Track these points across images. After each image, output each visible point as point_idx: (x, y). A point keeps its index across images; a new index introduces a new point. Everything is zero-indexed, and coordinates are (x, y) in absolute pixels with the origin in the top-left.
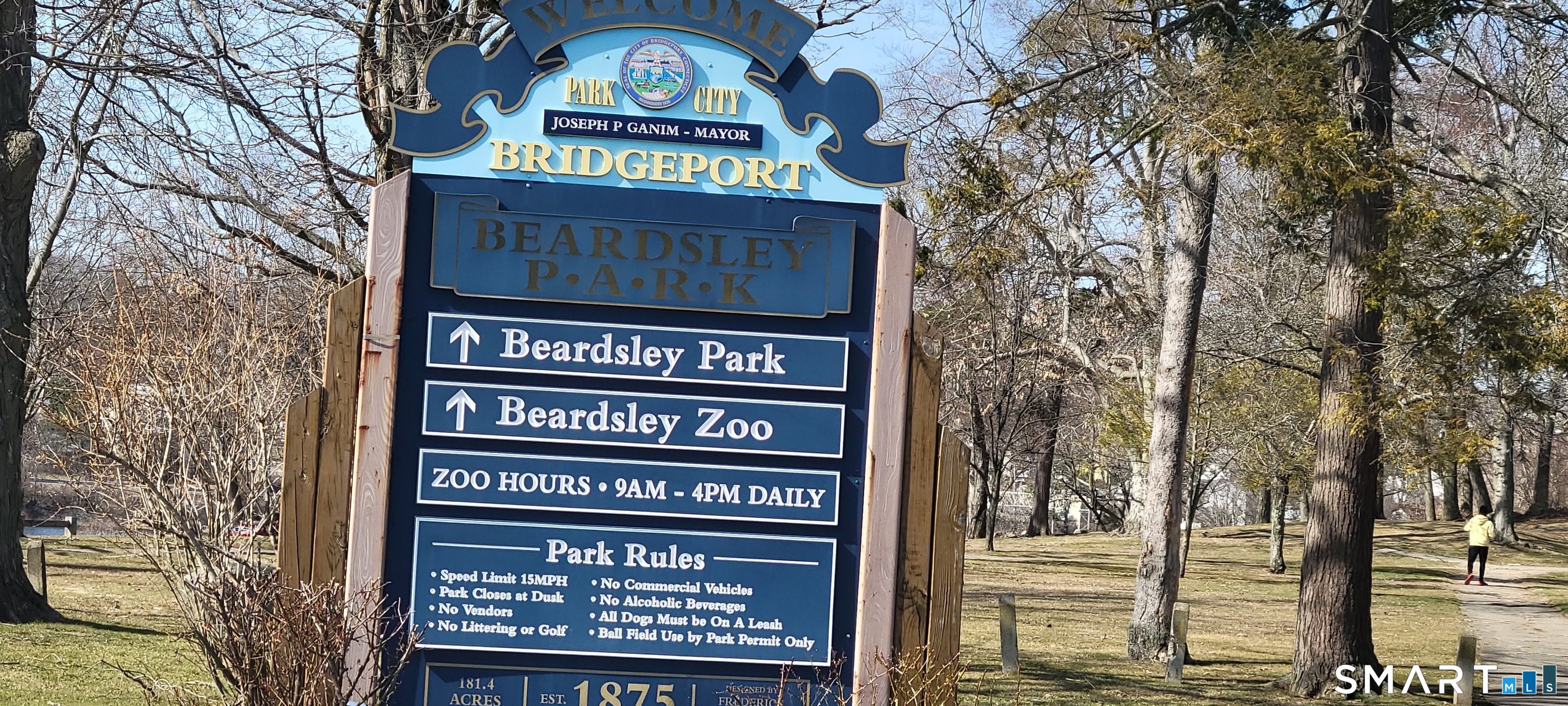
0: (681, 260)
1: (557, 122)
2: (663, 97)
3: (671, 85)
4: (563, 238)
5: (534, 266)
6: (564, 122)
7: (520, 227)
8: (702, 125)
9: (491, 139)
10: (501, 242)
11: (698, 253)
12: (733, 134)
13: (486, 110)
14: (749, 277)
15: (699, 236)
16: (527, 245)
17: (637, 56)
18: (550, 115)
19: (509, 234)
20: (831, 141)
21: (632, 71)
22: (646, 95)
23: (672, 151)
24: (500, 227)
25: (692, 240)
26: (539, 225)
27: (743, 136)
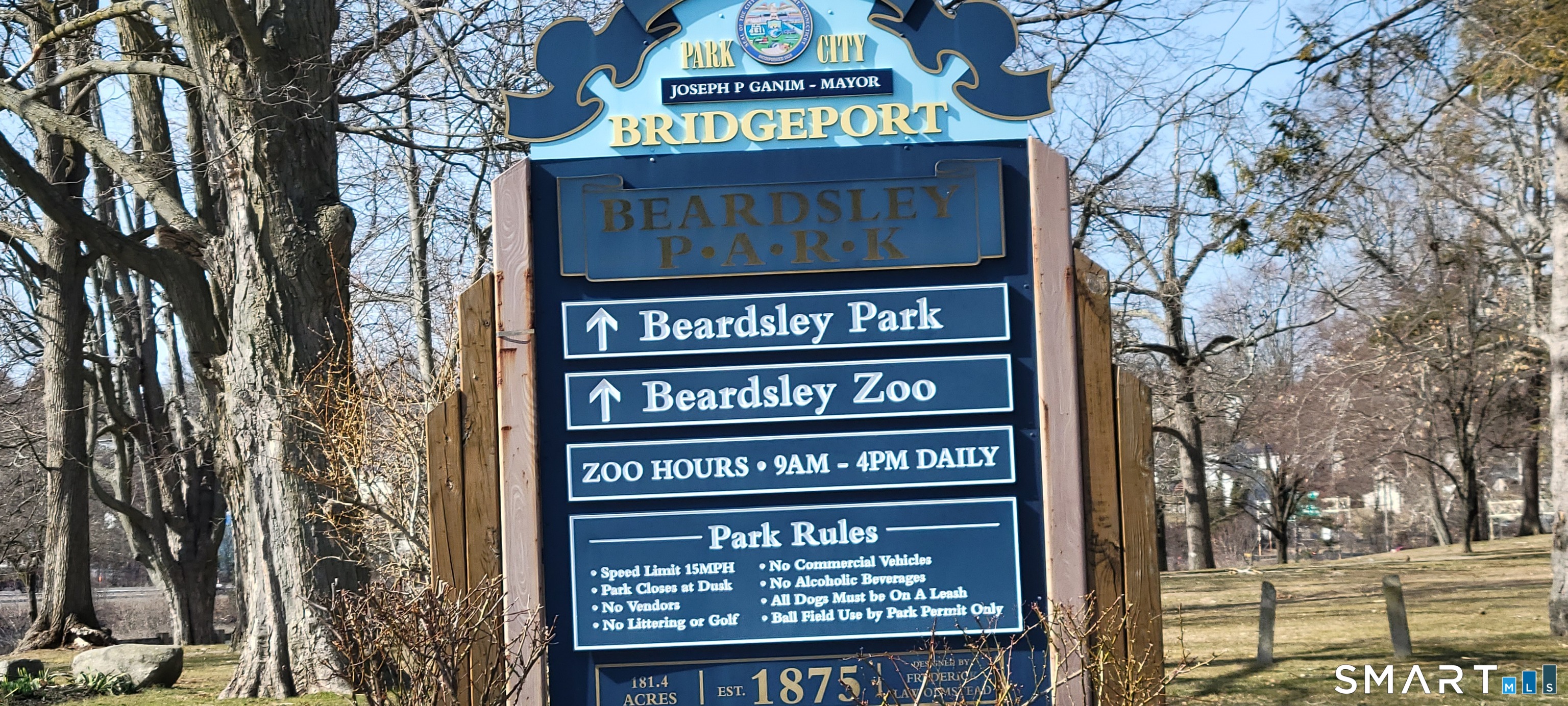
0: (821, 220)
1: (676, 90)
2: (783, 52)
3: (791, 38)
4: (693, 211)
5: (666, 244)
6: (683, 90)
7: (648, 205)
8: (827, 75)
9: (609, 116)
10: (629, 222)
11: (837, 212)
12: (862, 82)
13: (601, 86)
14: (893, 230)
15: (837, 193)
16: (658, 222)
17: (752, 12)
18: (667, 85)
19: (637, 212)
20: (967, 77)
21: (749, 27)
22: (766, 51)
23: (799, 107)
24: (627, 206)
25: (829, 197)
26: (666, 200)
27: (872, 82)
